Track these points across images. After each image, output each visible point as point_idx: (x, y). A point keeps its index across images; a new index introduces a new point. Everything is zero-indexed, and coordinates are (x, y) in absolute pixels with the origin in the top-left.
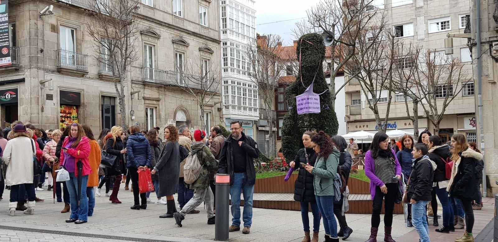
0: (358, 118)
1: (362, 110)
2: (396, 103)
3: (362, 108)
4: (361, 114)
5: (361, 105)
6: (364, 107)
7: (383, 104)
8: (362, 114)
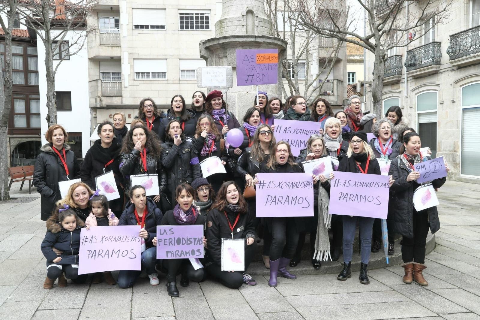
0: (116, 101)
1: (123, 89)
2: (181, 82)
3: (123, 86)
4: (121, 96)
5: (123, 81)
6: (127, 85)
7: (160, 82)
8: (124, 94)
